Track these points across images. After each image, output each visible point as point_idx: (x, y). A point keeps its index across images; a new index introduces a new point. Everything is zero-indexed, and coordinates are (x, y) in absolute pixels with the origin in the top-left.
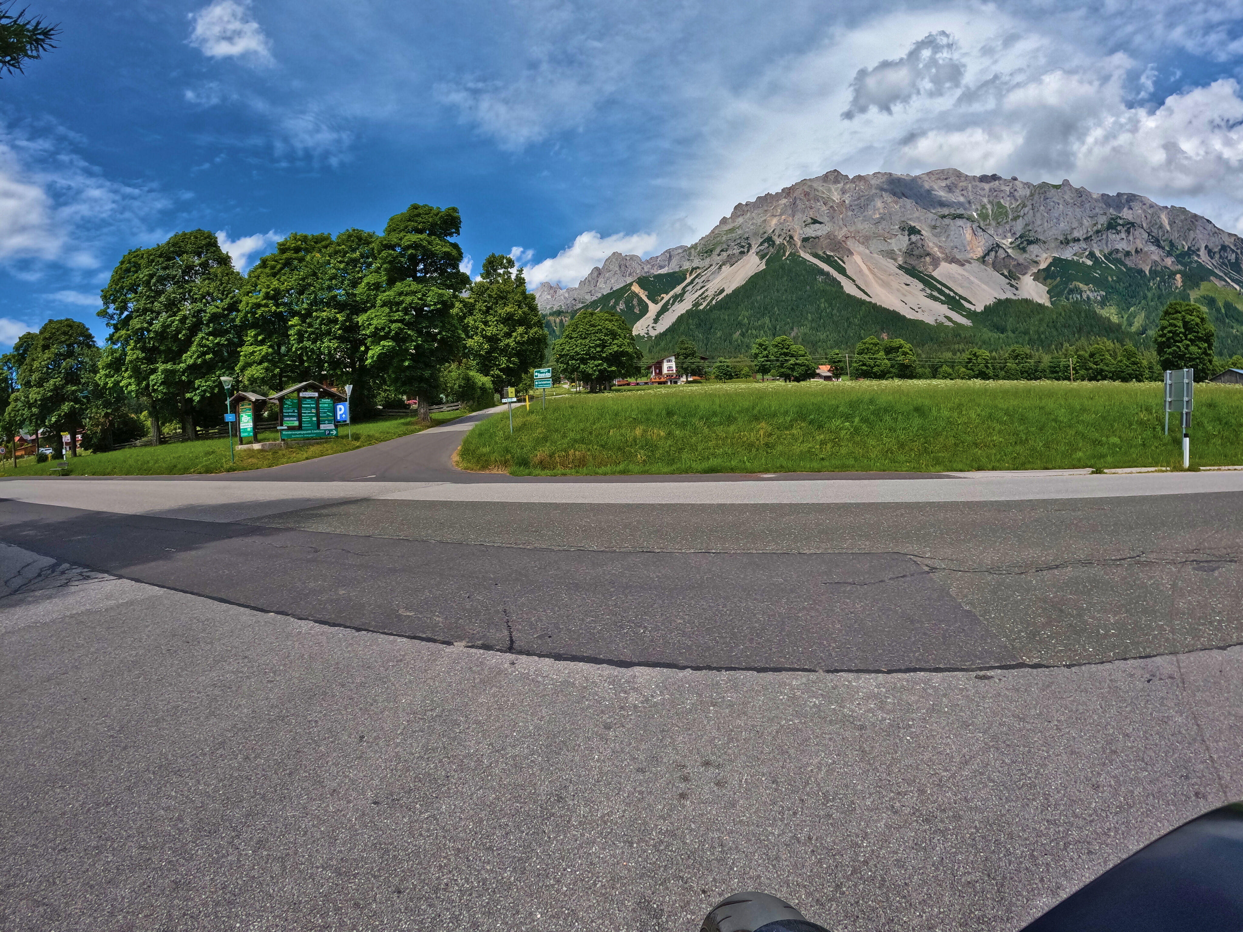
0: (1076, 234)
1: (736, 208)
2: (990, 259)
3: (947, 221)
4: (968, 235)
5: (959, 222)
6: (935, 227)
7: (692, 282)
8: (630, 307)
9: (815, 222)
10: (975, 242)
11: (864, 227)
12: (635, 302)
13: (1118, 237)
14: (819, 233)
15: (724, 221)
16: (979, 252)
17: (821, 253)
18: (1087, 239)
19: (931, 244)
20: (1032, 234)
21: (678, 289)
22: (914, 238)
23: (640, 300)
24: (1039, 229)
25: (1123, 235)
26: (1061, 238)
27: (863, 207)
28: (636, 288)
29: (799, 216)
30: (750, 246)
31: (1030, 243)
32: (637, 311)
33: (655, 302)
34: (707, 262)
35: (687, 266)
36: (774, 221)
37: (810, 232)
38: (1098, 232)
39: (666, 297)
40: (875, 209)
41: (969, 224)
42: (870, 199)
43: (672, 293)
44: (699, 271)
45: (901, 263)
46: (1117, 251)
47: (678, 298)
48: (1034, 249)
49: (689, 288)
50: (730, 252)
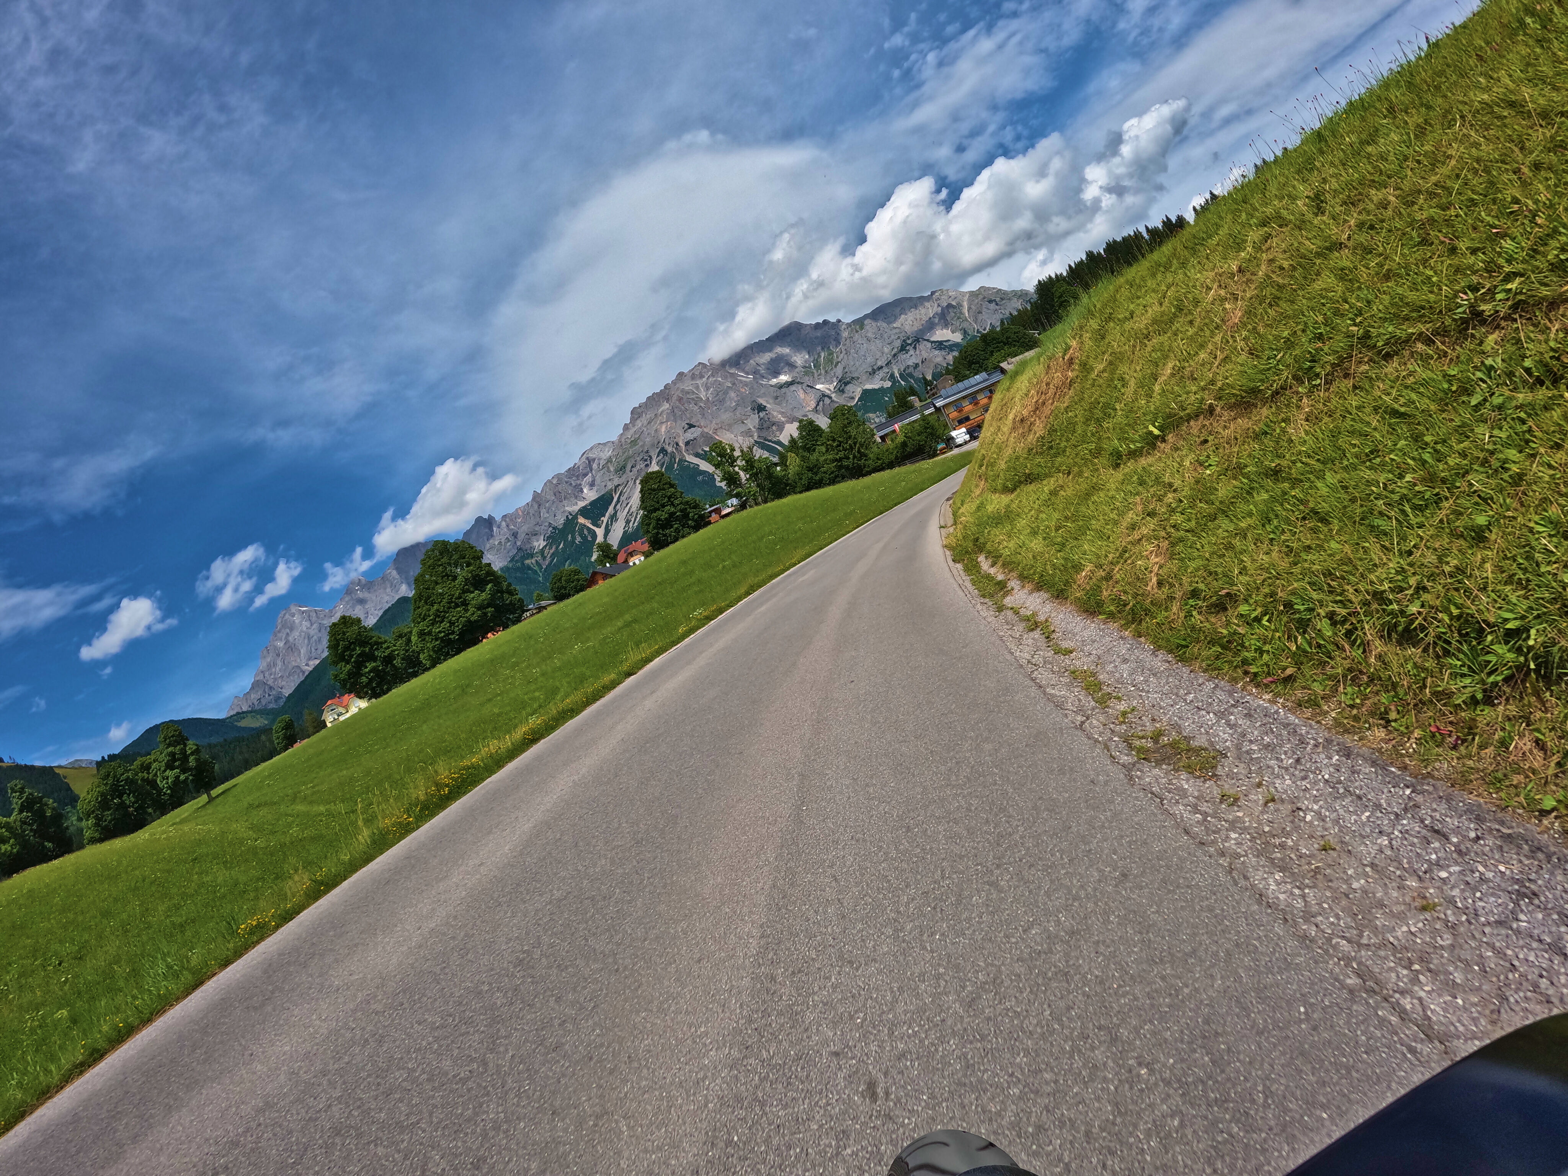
0: (879, 363)
1: (632, 413)
2: (820, 408)
3: (783, 390)
4: (801, 395)
5: (793, 388)
6: (776, 398)
7: (618, 501)
8: (584, 538)
9: (691, 426)
10: (808, 398)
11: (726, 416)
12: (586, 532)
13: (908, 355)
14: (695, 435)
15: (626, 428)
16: (813, 404)
17: (701, 452)
18: (888, 364)
19: (775, 414)
20: (848, 375)
21: (611, 509)
22: (762, 414)
23: (589, 529)
24: (853, 369)
25: (912, 352)
26: (870, 370)
27: (722, 402)
28: (581, 520)
29: (679, 422)
30: (650, 457)
31: (846, 384)
32: (590, 539)
33: (599, 526)
34: (623, 479)
35: (610, 486)
36: (663, 429)
37: (691, 435)
38: (895, 355)
39: (605, 519)
40: (731, 399)
41: (800, 386)
42: (726, 393)
43: (607, 515)
44: (621, 488)
45: (756, 438)
46: (908, 367)
47: (614, 518)
48: (849, 388)
49: (618, 507)
50: (638, 467)
